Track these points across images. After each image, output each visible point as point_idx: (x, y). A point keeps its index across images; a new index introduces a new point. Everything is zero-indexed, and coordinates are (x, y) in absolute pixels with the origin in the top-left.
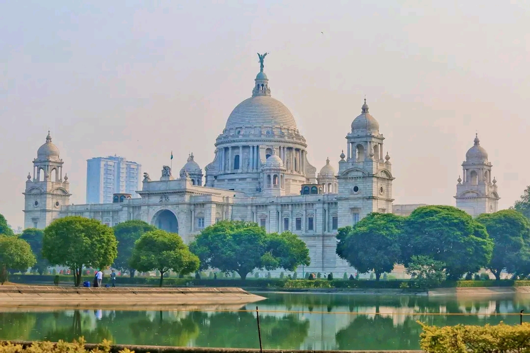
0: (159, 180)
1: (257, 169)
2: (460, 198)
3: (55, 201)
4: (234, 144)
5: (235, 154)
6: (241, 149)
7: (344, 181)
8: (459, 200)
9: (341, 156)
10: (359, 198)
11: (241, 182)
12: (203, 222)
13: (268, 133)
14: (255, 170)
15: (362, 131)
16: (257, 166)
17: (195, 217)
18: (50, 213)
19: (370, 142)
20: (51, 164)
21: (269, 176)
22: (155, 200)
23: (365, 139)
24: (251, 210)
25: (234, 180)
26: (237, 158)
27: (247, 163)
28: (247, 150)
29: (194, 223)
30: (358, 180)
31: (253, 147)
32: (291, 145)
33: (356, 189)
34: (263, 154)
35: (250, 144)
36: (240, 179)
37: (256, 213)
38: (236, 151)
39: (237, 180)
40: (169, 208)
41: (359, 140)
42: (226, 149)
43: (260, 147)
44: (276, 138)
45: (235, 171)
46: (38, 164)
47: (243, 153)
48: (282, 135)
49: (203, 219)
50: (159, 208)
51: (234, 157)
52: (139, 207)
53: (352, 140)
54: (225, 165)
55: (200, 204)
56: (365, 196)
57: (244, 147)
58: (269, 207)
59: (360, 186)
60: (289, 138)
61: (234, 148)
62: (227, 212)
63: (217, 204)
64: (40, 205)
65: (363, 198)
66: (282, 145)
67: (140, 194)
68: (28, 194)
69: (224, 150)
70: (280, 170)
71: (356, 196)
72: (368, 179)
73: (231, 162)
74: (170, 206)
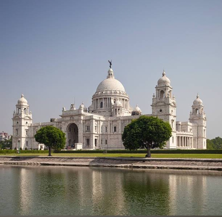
0: (69, 110)
1: (110, 107)
2: (191, 120)
3: (26, 122)
4: (100, 97)
5: (101, 102)
6: (103, 99)
7: (155, 107)
8: (191, 121)
9: (153, 96)
10: (163, 115)
11: (104, 113)
12: (89, 128)
13: (114, 92)
14: (109, 108)
15: (163, 84)
16: (110, 106)
17: (86, 126)
18: (24, 127)
19: (167, 89)
20: (23, 106)
21: (116, 110)
22: (68, 118)
23: (165, 88)
24: (110, 123)
25: (101, 112)
26: (102, 103)
27: (106, 105)
28: (106, 100)
29: (85, 128)
30: (162, 107)
31: (108, 98)
32: (123, 98)
33: (161, 111)
34: (112, 101)
35: (107, 97)
36: (103, 112)
37: (112, 124)
38: (101, 100)
39: (102, 112)
40: (74, 122)
41: (162, 88)
42: (97, 99)
43: (111, 98)
44: (118, 95)
45: (101, 108)
46: (18, 106)
47: (104, 100)
48: (120, 93)
49: (89, 127)
50: (69, 122)
51: (100, 103)
52: (61, 122)
53: (159, 89)
54: (97, 106)
55: (88, 120)
56: (165, 114)
57: (104, 98)
58: (118, 121)
59: (163, 109)
60: (123, 94)
61: (100, 99)
62: (99, 124)
63: (95, 120)
64: (19, 123)
65: (165, 115)
66: (120, 97)
67: (61, 116)
68: (14, 119)
69: (96, 100)
70: (120, 107)
71: (161, 114)
72: (167, 106)
73: (99, 105)
74: (74, 121)
